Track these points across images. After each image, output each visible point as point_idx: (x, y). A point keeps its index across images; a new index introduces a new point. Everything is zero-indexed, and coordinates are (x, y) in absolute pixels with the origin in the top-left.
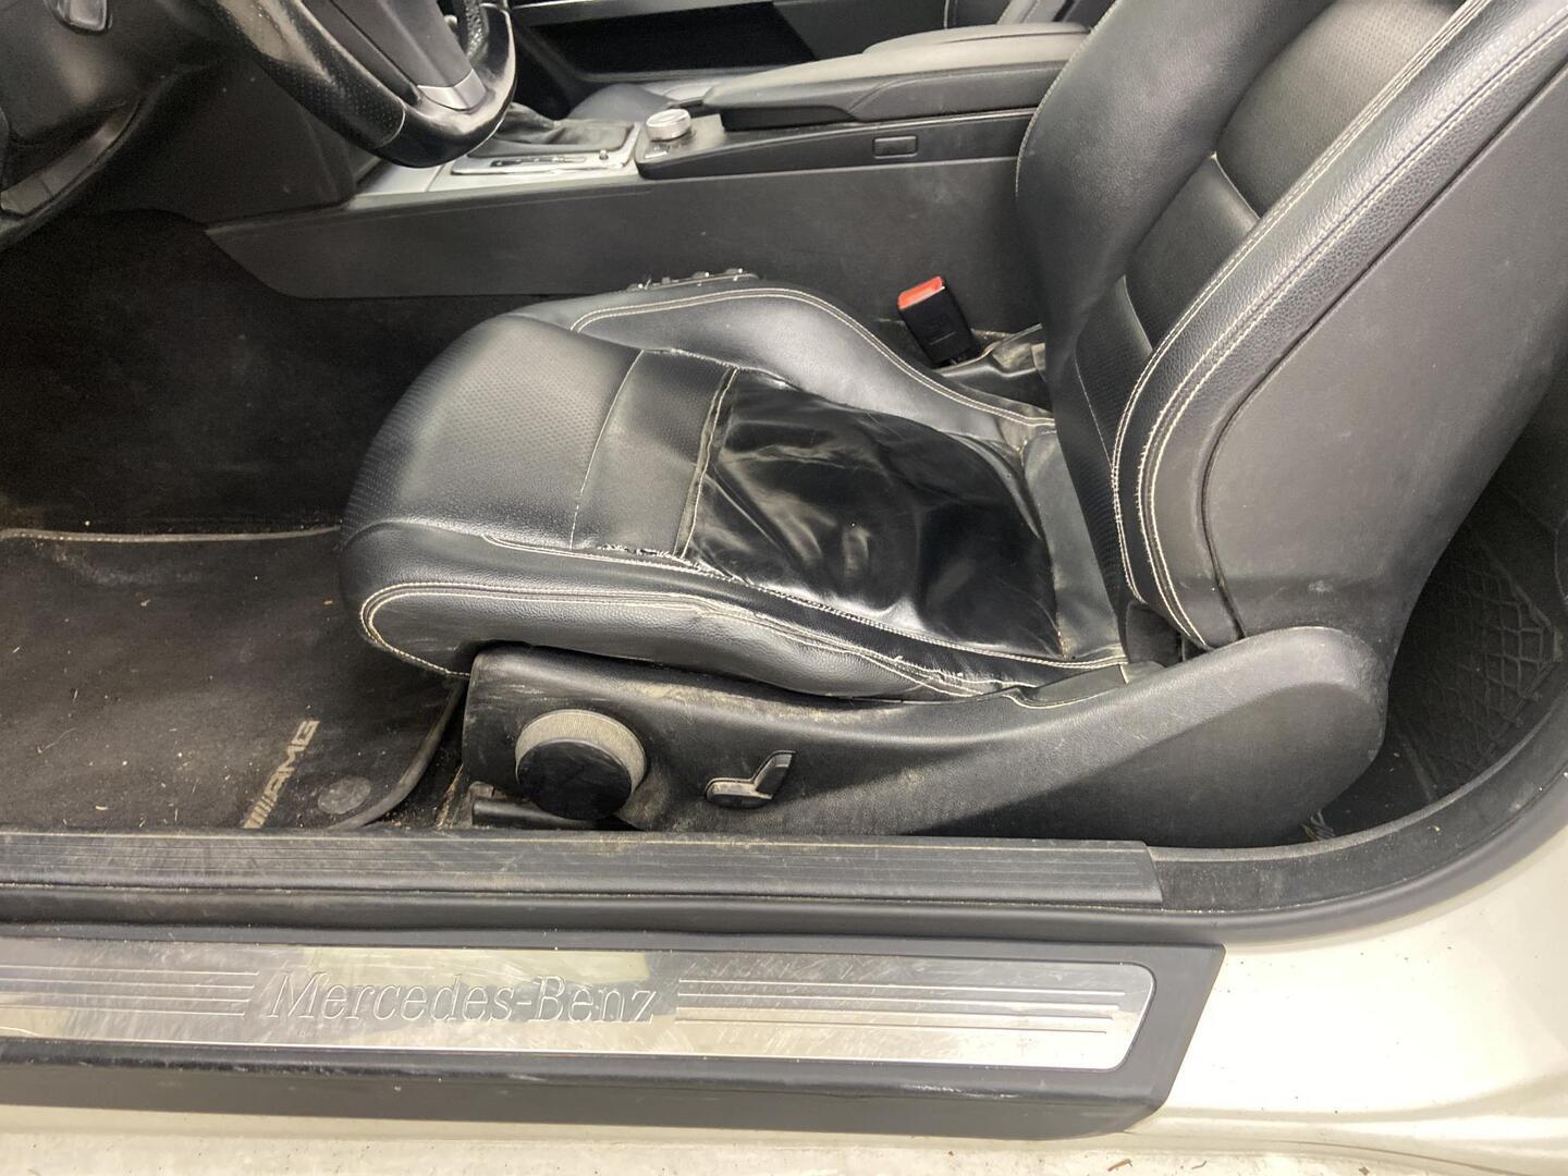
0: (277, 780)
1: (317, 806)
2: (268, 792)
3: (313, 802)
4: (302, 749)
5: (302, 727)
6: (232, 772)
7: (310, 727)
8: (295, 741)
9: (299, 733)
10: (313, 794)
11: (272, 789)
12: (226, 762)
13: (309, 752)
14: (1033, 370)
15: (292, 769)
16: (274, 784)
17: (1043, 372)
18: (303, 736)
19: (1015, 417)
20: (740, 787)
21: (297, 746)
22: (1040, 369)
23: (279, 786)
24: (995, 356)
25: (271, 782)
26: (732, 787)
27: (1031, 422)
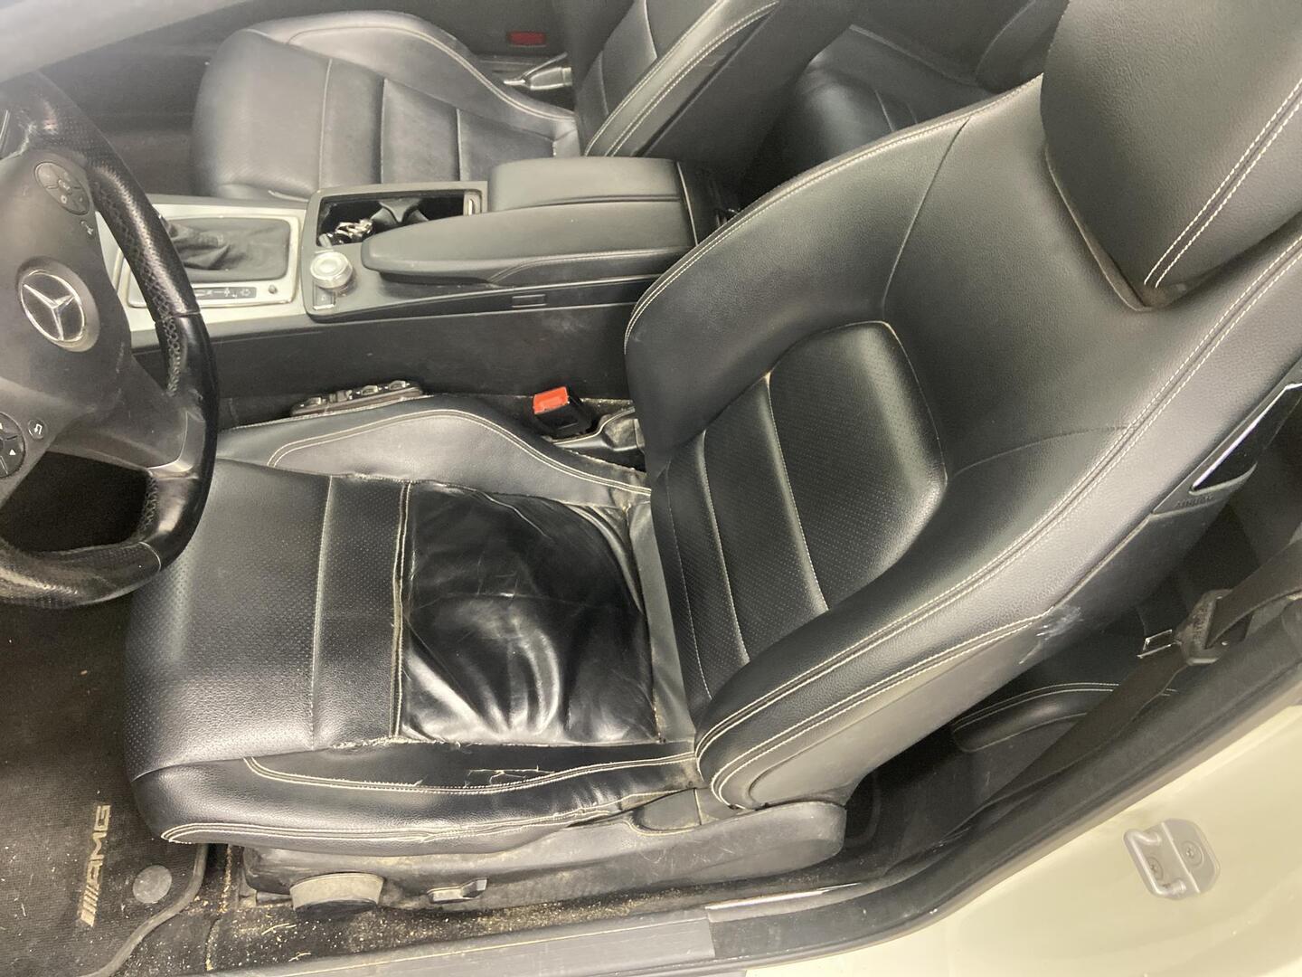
0: (93, 869)
1: (132, 896)
2: (90, 881)
3: (129, 892)
4: (105, 835)
5: (98, 811)
6: (53, 863)
7: (104, 811)
8: (97, 828)
9: (97, 819)
10: (127, 883)
11: (92, 878)
12: (47, 853)
13: (113, 839)
14: (635, 447)
15: (102, 857)
16: (92, 873)
17: (643, 448)
18: (101, 822)
19: (622, 486)
20: (451, 893)
21: (100, 832)
22: (640, 446)
23: (96, 874)
24: (607, 433)
25: (90, 870)
26: (447, 893)
27: (634, 489)
